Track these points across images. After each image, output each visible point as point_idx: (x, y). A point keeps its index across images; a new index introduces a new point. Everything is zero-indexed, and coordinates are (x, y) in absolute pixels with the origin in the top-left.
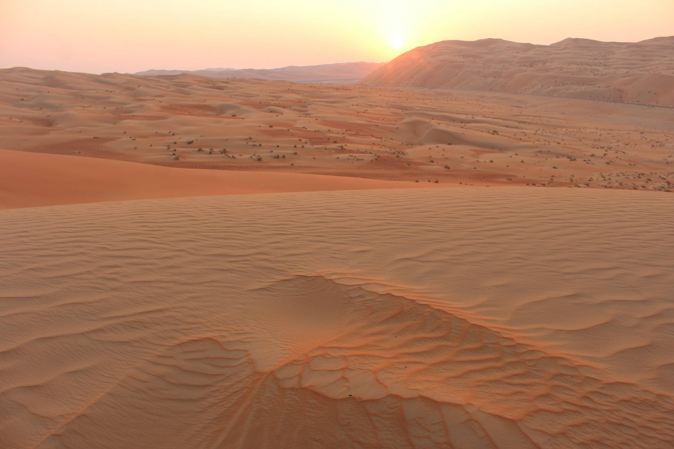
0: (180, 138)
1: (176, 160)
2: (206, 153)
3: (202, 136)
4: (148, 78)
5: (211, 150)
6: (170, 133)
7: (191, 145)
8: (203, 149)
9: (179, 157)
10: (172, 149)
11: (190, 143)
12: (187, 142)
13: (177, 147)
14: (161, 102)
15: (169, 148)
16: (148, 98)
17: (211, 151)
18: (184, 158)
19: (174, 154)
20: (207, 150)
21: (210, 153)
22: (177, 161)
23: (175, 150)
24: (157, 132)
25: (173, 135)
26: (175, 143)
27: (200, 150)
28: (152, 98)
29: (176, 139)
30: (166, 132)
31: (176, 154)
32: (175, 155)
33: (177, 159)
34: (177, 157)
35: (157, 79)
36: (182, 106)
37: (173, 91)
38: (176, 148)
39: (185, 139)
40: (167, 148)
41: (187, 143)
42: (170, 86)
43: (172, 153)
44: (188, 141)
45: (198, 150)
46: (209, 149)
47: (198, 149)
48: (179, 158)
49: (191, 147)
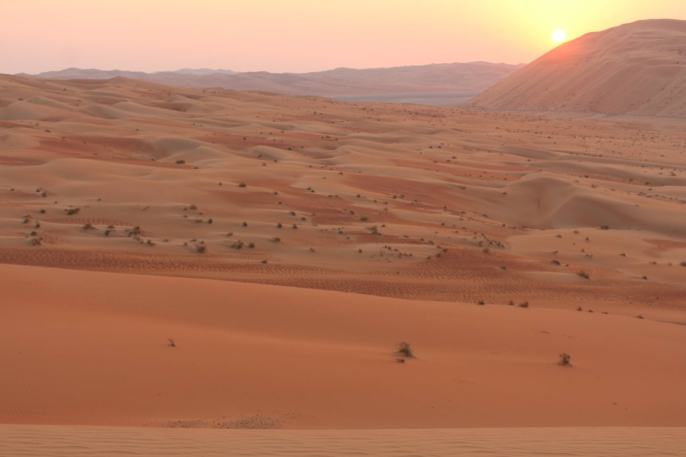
0: (56, 203)
1: (34, 244)
2: (99, 235)
3: (100, 200)
4: (46, 83)
5: (110, 227)
6: (38, 191)
7: (74, 216)
8: (94, 226)
9: (42, 239)
10: (33, 223)
11: (71, 212)
12: (66, 210)
13: (45, 220)
14: (47, 131)
15: (26, 222)
16: (27, 122)
17: (110, 229)
18: (51, 242)
19: (33, 234)
20: (102, 227)
21: (107, 234)
22: (36, 247)
23: (38, 226)
24: (13, 190)
25: (44, 195)
26: (43, 212)
27: (88, 227)
28: (34, 122)
29: (47, 204)
30: (31, 189)
31: (38, 234)
32: (36, 235)
33: (36, 243)
34: (36, 240)
35: (63, 87)
36: (86, 140)
37: (83, 112)
38: (41, 223)
39: (66, 204)
40: (22, 220)
41: (67, 212)
42: (82, 100)
43: (29, 232)
44: (69, 209)
45: (83, 227)
46: (107, 226)
47: (83, 226)
48: (41, 242)
49: (72, 221)
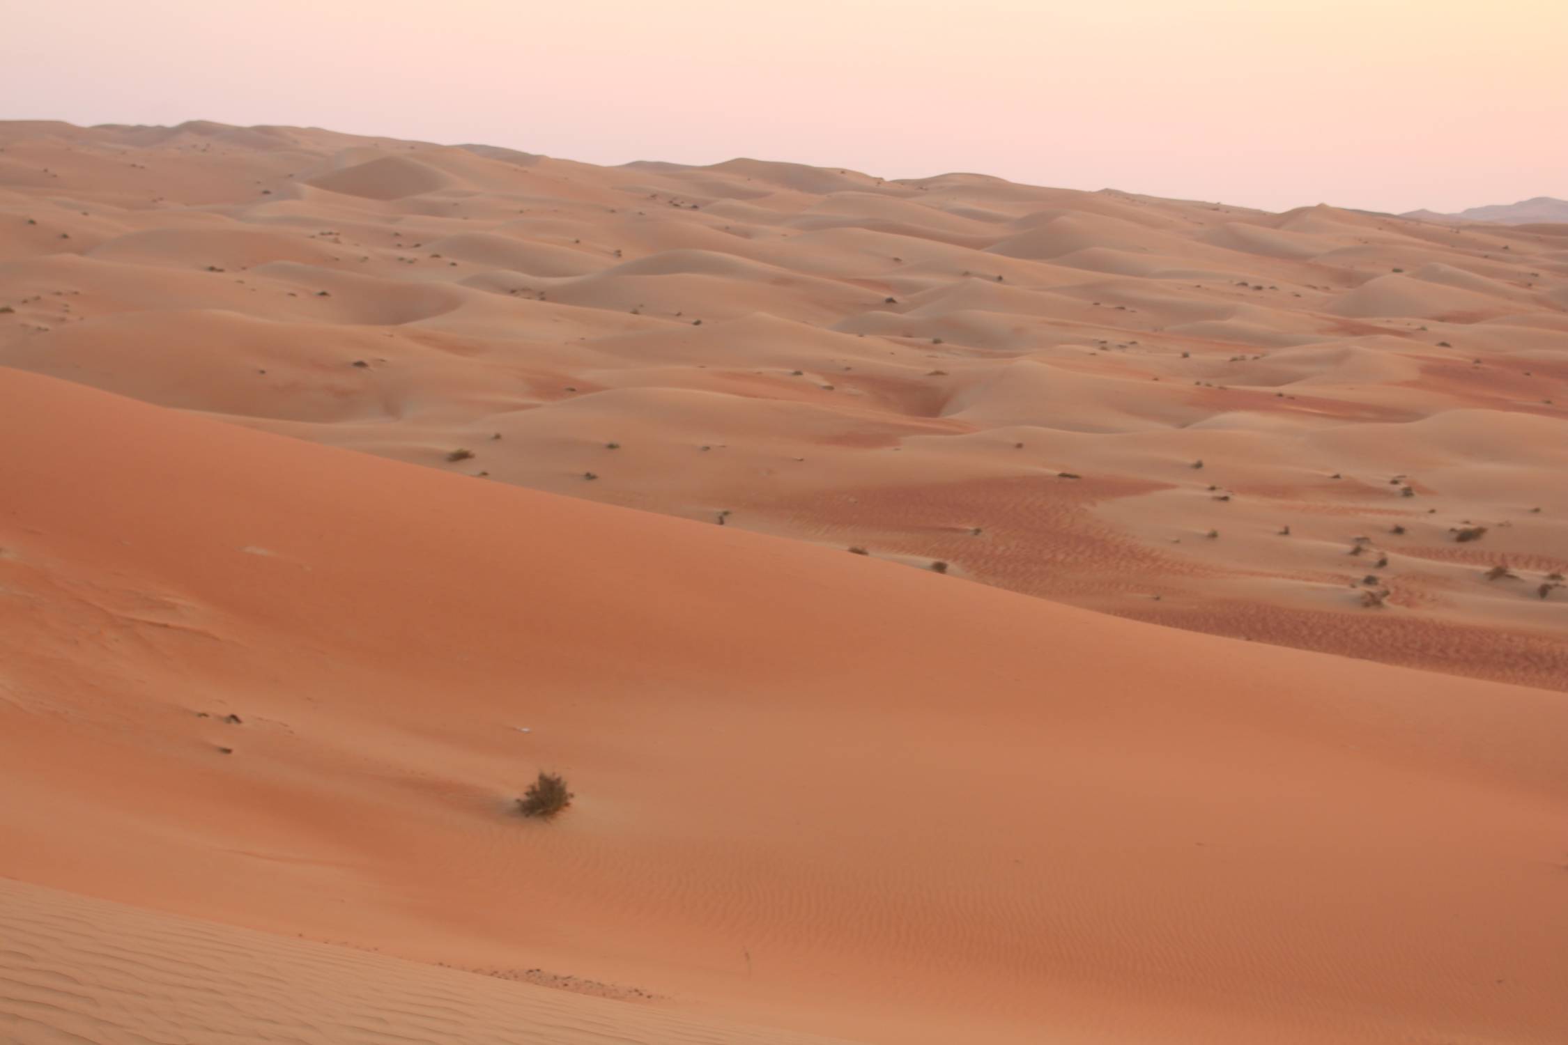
0: (1432, 511)
1: (1367, 605)
2: (1525, 594)
3: (1537, 510)
4: (1466, 233)
5: (1553, 577)
6: (1395, 482)
7: (1470, 546)
8: (1514, 571)
9: (1387, 593)
10: (1372, 555)
11: (1465, 537)
12: (1453, 530)
13: (1401, 550)
14: (1444, 344)
15: (1356, 552)
16: (1397, 323)
17: (1551, 582)
18: (1408, 604)
19: (1370, 581)
20: (1534, 576)
21: (1544, 592)
22: (1372, 612)
23: (1383, 563)
24: (1337, 477)
25: (1408, 493)
26: (1399, 531)
27: (1499, 573)
28: (1416, 323)
29: (1413, 513)
30: (1379, 476)
31: (1380, 582)
32: (1376, 584)
33: (1373, 601)
34: (1372, 595)
35: (1501, 241)
36: (1529, 367)
37: (1540, 301)
38: (1391, 556)
39: (1455, 516)
40: (1348, 548)
41: (1455, 535)
42: (1543, 273)
43: (1360, 574)
44: (1460, 527)
45: (1487, 574)
46: (1546, 574)
47: (1488, 569)
48: (1385, 601)
49: (1464, 557)
